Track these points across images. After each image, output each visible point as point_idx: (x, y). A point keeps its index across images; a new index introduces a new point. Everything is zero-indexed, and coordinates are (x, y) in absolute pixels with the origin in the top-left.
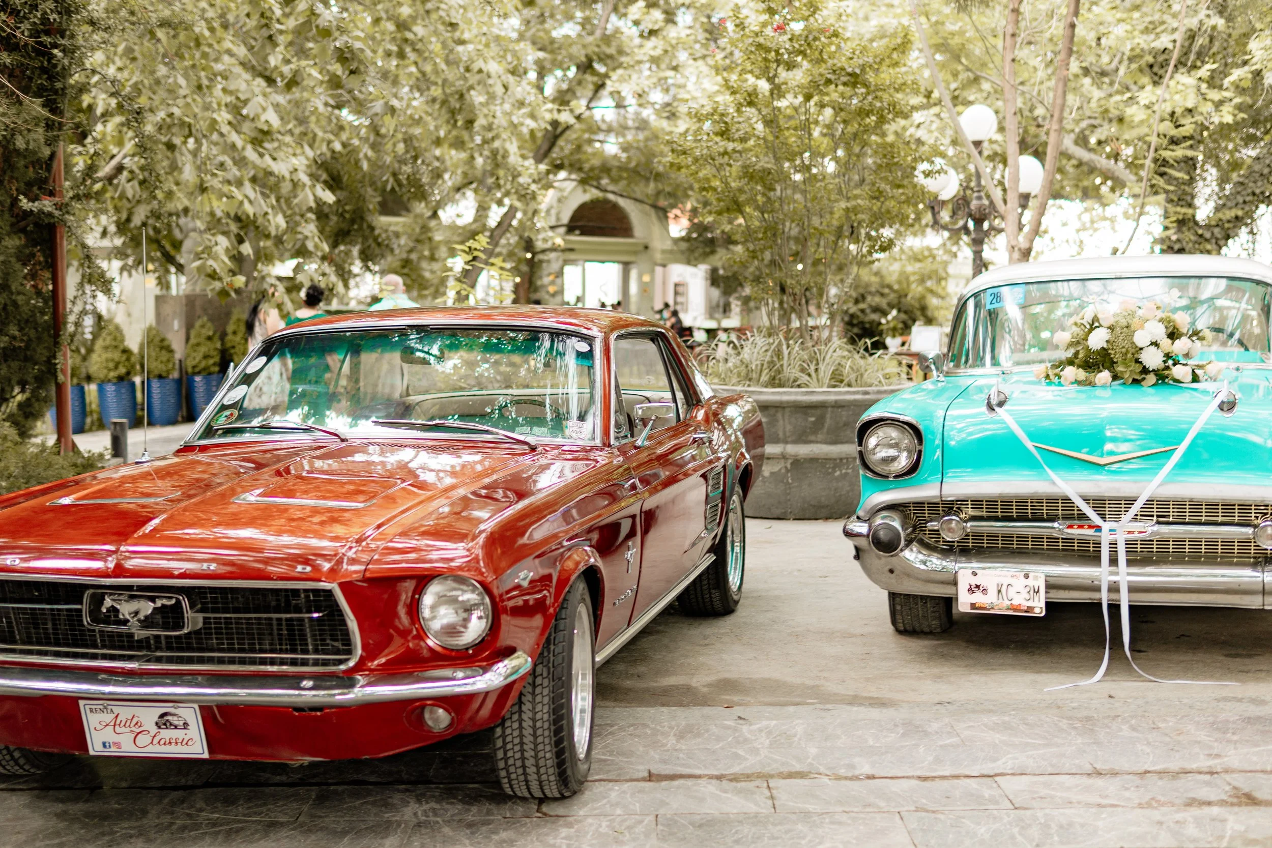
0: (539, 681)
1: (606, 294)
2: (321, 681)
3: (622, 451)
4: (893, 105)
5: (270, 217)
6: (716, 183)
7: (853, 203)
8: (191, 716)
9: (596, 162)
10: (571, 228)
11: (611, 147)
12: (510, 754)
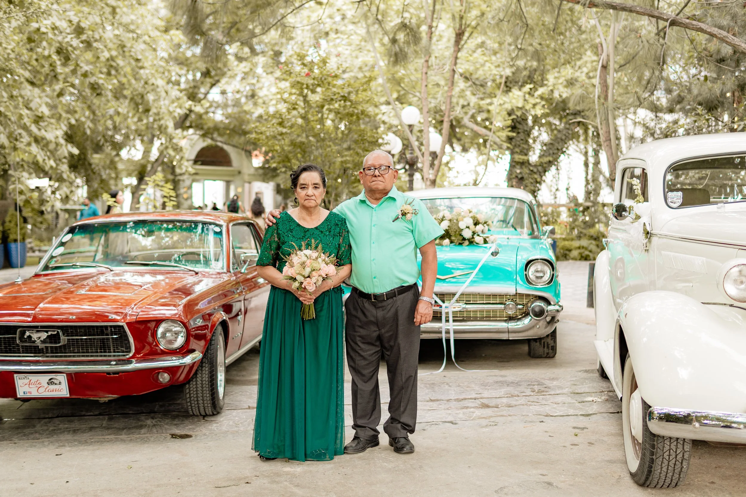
0: (204, 365)
1: (216, 198)
2: (120, 362)
3: (235, 274)
4: (363, 112)
5: (47, 161)
6: (277, 148)
7: (344, 159)
8: (62, 379)
9: (211, 125)
10: (196, 162)
11: (218, 116)
12: (192, 395)
